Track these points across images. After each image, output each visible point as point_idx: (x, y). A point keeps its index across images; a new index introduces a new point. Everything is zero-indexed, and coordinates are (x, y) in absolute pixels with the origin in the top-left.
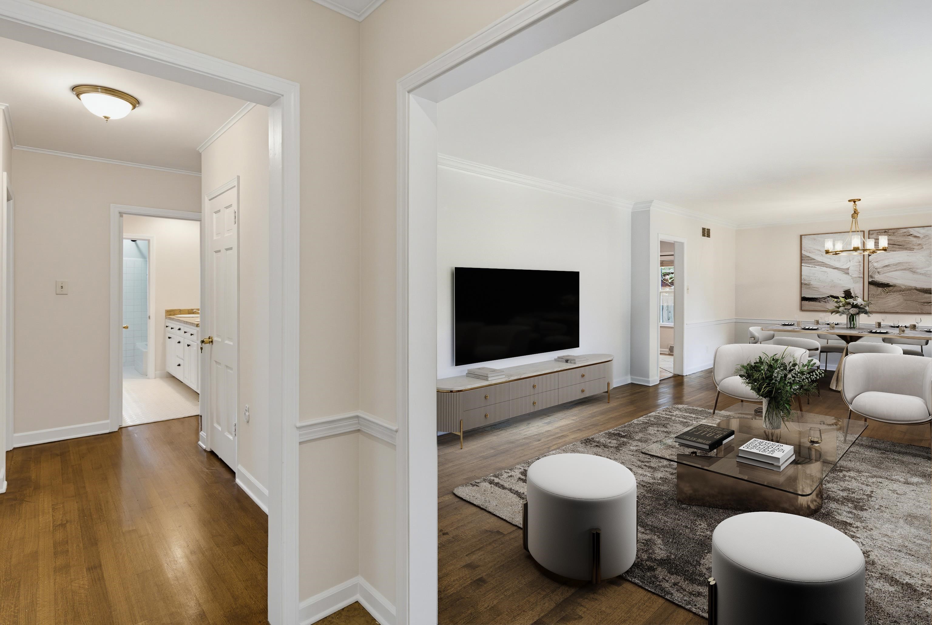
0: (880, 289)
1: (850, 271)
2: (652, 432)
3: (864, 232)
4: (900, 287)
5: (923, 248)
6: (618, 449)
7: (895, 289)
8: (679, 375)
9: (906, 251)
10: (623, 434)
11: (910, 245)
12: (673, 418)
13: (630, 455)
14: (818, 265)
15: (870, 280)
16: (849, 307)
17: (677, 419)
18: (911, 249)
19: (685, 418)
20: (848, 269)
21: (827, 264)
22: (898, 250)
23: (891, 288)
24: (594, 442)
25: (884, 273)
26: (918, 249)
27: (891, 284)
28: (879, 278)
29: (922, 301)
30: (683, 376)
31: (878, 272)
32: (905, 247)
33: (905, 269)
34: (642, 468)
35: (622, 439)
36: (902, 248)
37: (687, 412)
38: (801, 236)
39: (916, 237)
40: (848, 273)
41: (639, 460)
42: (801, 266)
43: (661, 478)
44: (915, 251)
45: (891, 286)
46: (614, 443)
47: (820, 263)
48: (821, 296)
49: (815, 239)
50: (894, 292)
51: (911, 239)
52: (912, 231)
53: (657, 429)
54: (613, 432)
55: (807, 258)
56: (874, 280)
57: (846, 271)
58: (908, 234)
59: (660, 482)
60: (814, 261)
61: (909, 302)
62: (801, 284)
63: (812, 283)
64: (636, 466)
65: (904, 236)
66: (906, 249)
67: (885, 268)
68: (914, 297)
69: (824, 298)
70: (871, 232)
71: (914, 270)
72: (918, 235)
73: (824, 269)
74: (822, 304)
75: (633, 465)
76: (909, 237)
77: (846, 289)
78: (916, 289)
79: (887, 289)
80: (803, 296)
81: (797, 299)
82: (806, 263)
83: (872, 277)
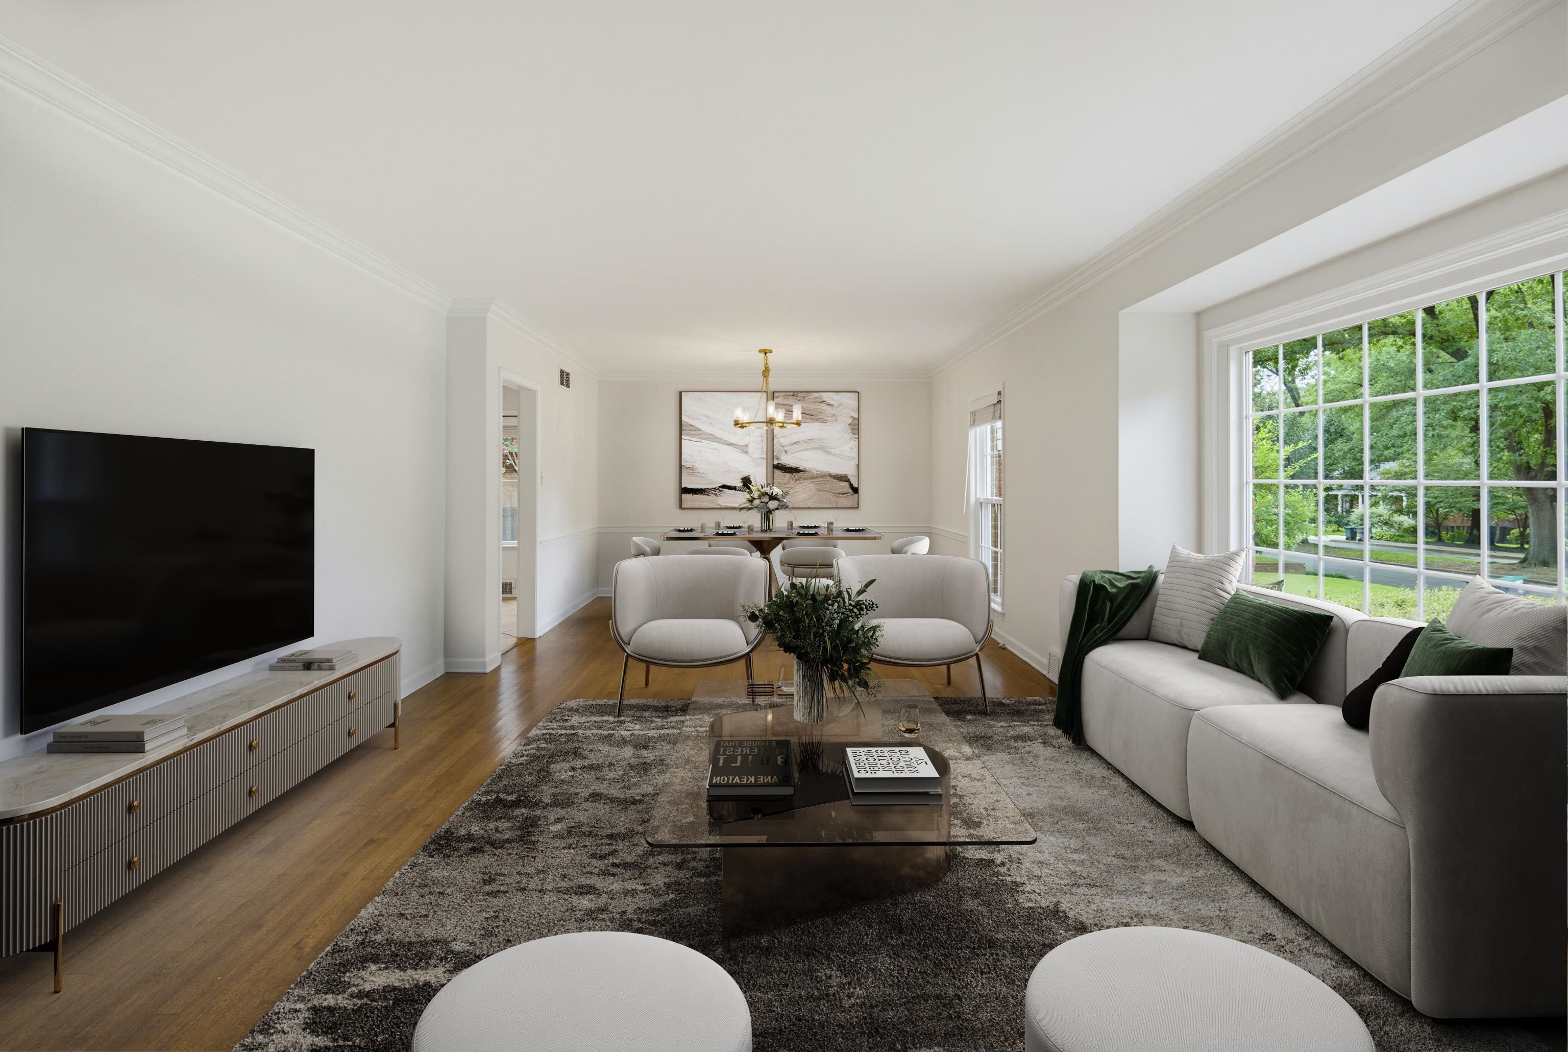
0: (788, 475)
1: (749, 449)
2: (566, 775)
3: (767, 392)
4: (811, 472)
5: (837, 420)
6: (529, 842)
7: (805, 476)
8: (529, 639)
9: (818, 424)
10: (509, 798)
11: (823, 416)
12: (580, 732)
13: (564, 848)
14: (706, 439)
15: (776, 462)
16: (766, 499)
17: (588, 733)
18: (824, 421)
19: (600, 728)
20: (747, 446)
21: (718, 438)
22: (809, 421)
23: (800, 474)
24: (460, 839)
25: (792, 453)
26: (832, 422)
27: (801, 468)
28: (787, 460)
29: (838, 491)
30: (533, 640)
31: (786, 452)
32: (817, 418)
33: (817, 448)
34: (614, 875)
35: (517, 812)
36: (813, 419)
37: (593, 714)
38: (680, 393)
39: (829, 405)
40: (747, 452)
41: (593, 856)
42: (681, 439)
43: (668, 886)
44: (828, 424)
45: (802, 471)
46: (504, 828)
47: (708, 436)
48: (710, 487)
49: (701, 399)
50: (805, 479)
51: (824, 406)
52: (826, 397)
53: (568, 765)
54: (484, 799)
55: (690, 428)
56: (780, 462)
57: (744, 449)
58: (821, 400)
59: (672, 896)
60: (700, 432)
61: (822, 493)
62: (681, 466)
63: (697, 466)
64: (599, 875)
65: (816, 402)
66: (818, 420)
67: (794, 446)
68: (828, 486)
69: (715, 489)
70: (776, 394)
71: (827, 449)
72: (831, 402)
73: (715, 445)
74: (712, 497)
75: (587, 873)
76: (822, 404)
77: (745, 475)
78: (830, 476)
79: (796, 475)
80: (683, 486)
81: (673, 491)
82: (688, 435)
83: (778, 458)
